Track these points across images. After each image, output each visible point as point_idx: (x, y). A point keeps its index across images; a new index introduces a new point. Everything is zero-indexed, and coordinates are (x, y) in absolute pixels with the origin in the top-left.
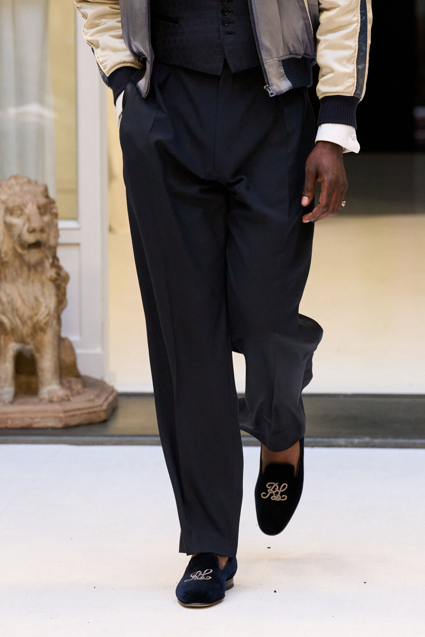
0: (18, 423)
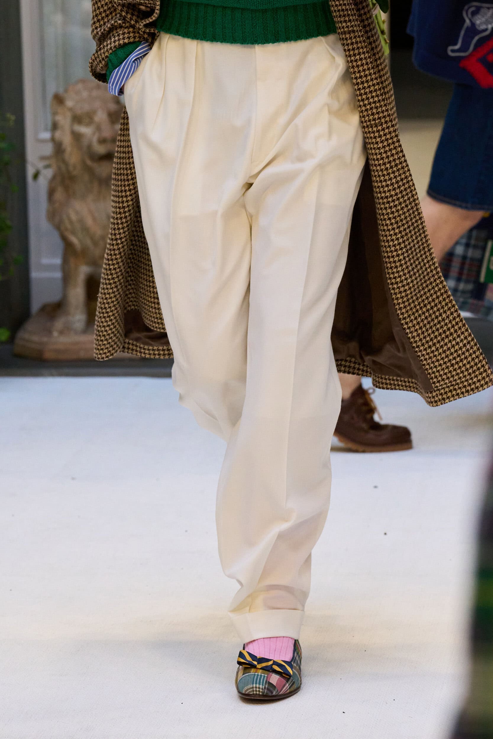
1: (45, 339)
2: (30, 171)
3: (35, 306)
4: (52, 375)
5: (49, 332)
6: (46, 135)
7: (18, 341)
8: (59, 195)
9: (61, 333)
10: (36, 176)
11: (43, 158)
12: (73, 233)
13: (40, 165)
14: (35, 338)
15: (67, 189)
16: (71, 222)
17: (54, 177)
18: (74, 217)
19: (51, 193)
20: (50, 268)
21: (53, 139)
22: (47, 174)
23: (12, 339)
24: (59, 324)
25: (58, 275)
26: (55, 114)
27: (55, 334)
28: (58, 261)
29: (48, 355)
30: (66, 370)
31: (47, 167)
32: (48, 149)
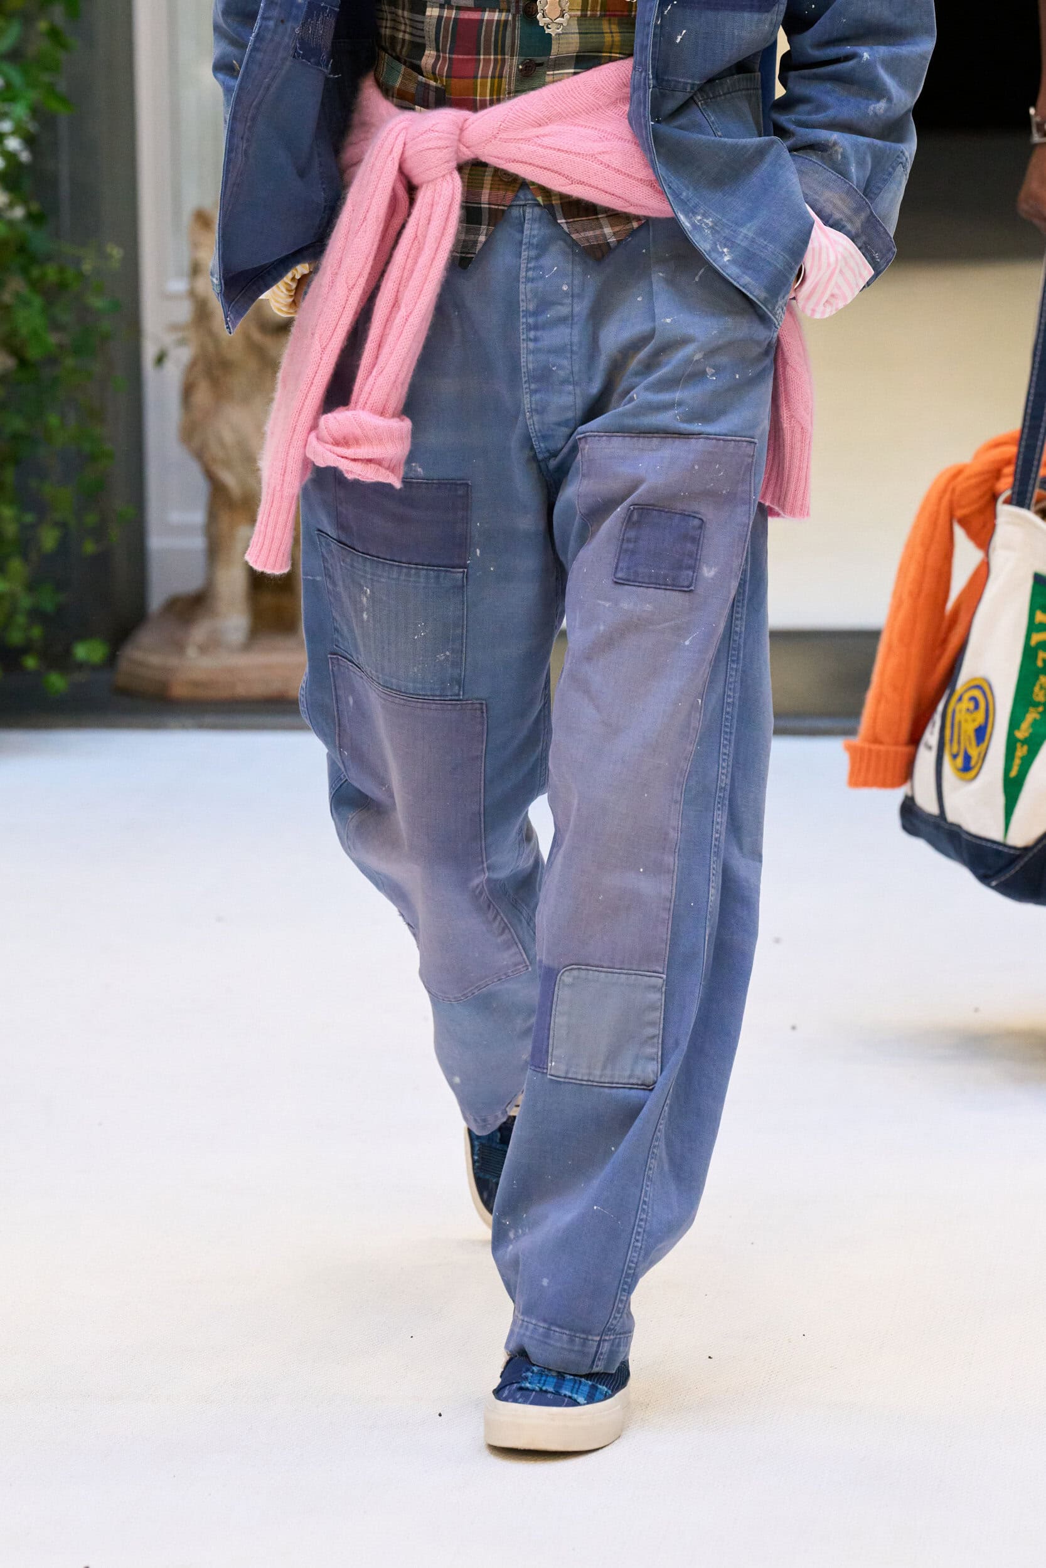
0: (258, 690)
1: (173, 661)
2: (149, 352)
3: (157, 599)
4: (184, 727)
5: (179, 647)
6: (179, 286)
7: (123, 664)
8: (203, 396)
9: (203, 649)
10: (160, 359)
11: (174, 328)
12: (227, 464)
13: (169, 339)
14: (155, 659)
15: (216, 384)
16: (222, 444)
17: (193, 364)
18: (228, 437)
19: (188, 391)
20: (183, 530)
21: (192, 294)
22: (181, 357)
23: (111, 660)
24: (199, 633)
25: (198, 543)
26: (195, 245)
27: (192, 652)
28: (198, 517)
29: (179, 691)
30: (209, 719)
31: (182, 342)
32: (183, 312)
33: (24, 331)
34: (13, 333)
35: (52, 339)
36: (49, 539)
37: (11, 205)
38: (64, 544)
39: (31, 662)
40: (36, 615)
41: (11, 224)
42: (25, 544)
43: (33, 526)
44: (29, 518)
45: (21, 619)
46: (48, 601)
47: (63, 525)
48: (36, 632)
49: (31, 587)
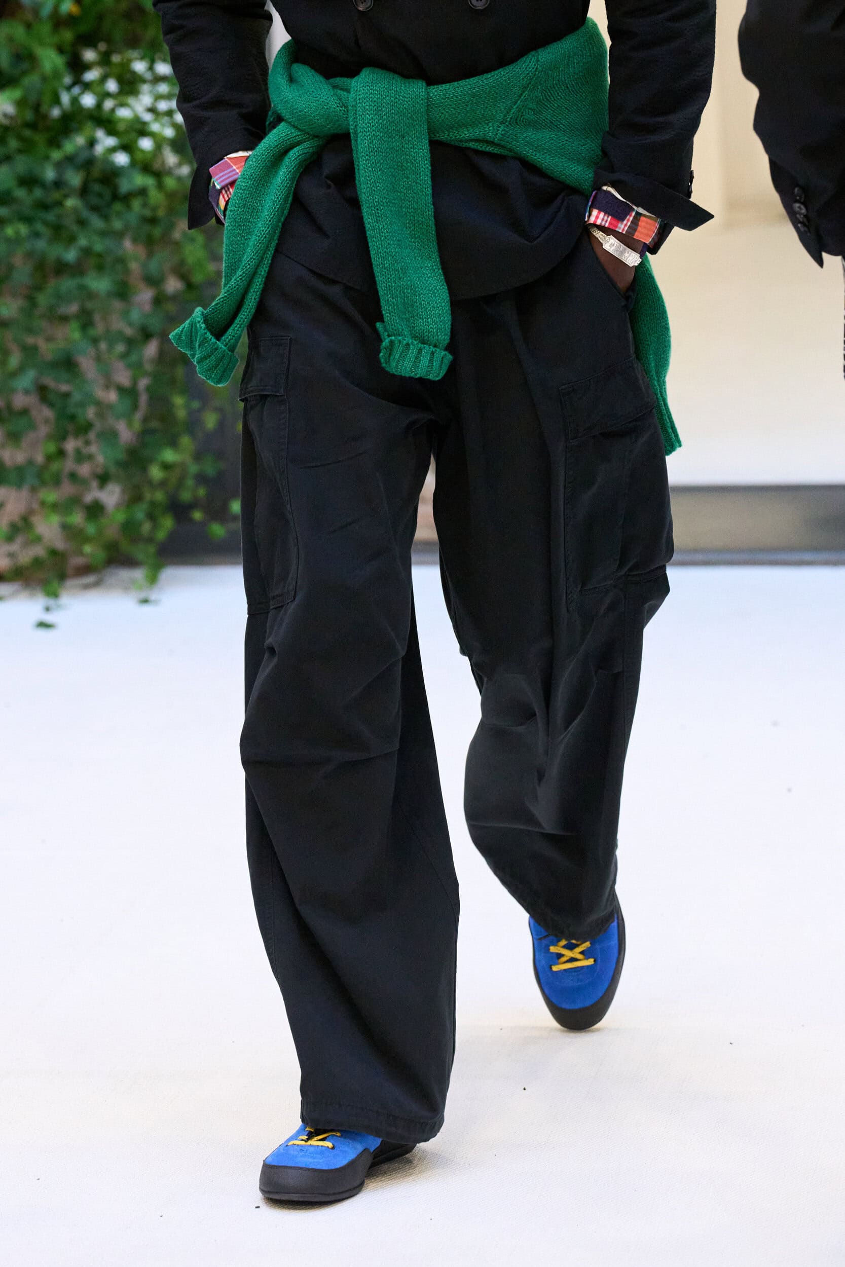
33: (190, 260)
34: (182, 262)
35: (211, 267)
36: (210, 421)
37: (180, 165)
38: (221, 424)
39: (197, 515)
40: (201, 479)
41: (179, 179)
42: (193, 424)
43: (199, 411)
44: (196, 405)
45: (190, 482)
46: (210, 468)
47: (220, 410)
48: (202, 492)
49: (198, 456)
